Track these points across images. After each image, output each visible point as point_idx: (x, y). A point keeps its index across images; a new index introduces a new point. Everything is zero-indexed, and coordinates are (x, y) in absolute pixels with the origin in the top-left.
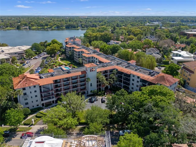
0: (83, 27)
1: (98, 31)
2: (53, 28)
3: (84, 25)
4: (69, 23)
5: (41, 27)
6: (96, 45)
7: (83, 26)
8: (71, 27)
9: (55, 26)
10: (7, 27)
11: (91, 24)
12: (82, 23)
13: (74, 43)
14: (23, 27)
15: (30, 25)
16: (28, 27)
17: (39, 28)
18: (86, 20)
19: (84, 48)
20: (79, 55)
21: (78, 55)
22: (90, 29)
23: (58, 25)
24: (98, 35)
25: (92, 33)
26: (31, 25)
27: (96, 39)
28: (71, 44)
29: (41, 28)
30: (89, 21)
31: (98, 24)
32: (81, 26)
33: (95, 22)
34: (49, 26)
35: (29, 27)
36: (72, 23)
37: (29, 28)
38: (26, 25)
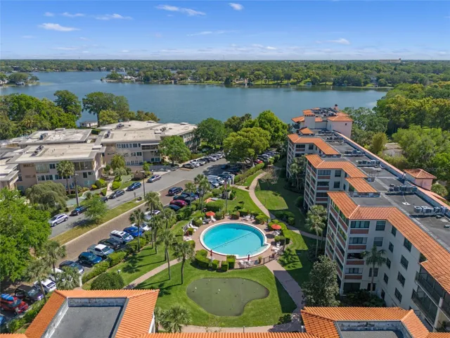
0: (381, 85)
1: (430, 93)
2: (302, 84)
3: (387, 80)
4: (344, 72)
5: (274, 80)
6: (414, 146)
7: (382, 81)
8: (348, 83)
9: (308, 80)
10: (208, 79)
11: (409, 77)
12: (382, 73)
13: (324, 131)
14: (237, 80)
15: (252, 76)
16: (246, 81)
17: (271, 83)
18: (393, 67)
19: (354, 154)
20: (326, 184)
21: (320, 183)
22: (401, 89)
23: (315, 78)
24: (427, 107)
25: (404, 99)
26: (255, 77)
27: (419, 118)
28: (311, 132)
29: (274, 84)
30: (402, 70)
31: (432, 77)
32: (377, 80)
33: (423, 71)
34: (292, 80)
35: (250, 80)
36: (352, 73)
37: (248, 84)
38: (243, 76)
